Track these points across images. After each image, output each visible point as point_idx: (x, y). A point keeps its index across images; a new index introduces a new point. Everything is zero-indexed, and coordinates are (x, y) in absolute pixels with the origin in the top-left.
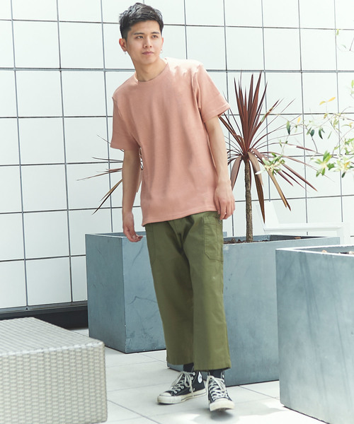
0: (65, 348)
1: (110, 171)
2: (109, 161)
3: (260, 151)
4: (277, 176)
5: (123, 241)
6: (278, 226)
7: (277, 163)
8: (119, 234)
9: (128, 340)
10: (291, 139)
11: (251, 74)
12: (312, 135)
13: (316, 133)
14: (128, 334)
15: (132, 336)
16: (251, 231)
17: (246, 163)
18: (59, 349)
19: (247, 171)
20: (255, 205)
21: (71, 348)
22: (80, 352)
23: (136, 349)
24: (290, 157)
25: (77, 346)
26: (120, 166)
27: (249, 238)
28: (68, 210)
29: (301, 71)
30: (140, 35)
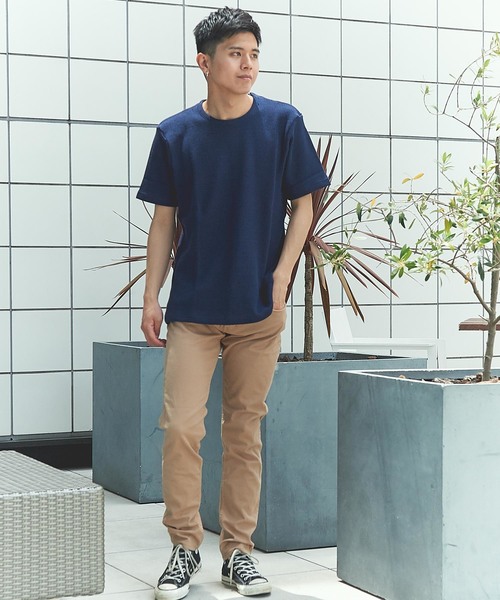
0: (51, 492)
1: (131, 260)
2: (130, 246)
3: (325, 240)
4: (348, 276)
5: (142, 353)
6: (351, 341)
7: (341, 257)
8: (138, 344)
9: (143, 486)
10: (361, 226)
11: (318, 137)
12: (390, 223)
13: (396, 220)
14: (144, 477)
15: (149, 480)
16: (311, 346)
17: (308, 256)
18: (43, 494)
20: (318, 313)
21: (59, 493)
22: (71, 499)
23: (153, 498)
25: (67, 491)
26: (143, 252)
27: (308, 355)
28: (71, 309)
29: (390, 137)
30: (237, 51)
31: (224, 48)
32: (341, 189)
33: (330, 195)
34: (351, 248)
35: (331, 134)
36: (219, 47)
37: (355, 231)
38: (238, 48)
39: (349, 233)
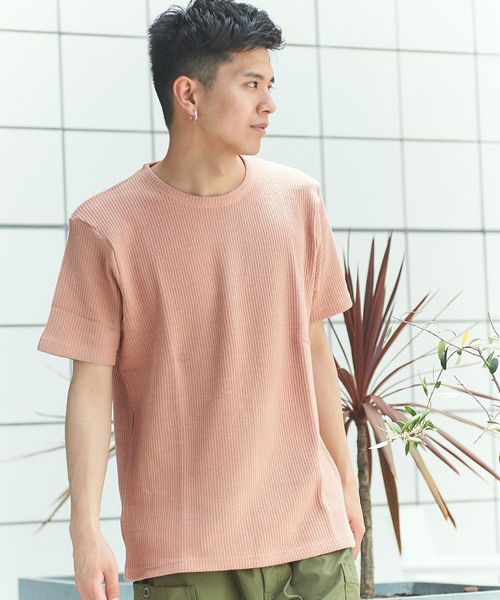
3: (388, 401)
4: (427, 456)
7: (418, 428)
10: (447, 377)
11: (369, 237)
12: (493, 370)
16: (371, 573)
17: (361, 426)
19: (363, 443)
20: (381, 514)
24: (447, 413)
27: (367, 589)
30: (255, 80)
31: (235, 73)
32: (409, 319)
33: (394, 327)
34: (433, 411)
35: (391, 231)
36: (224, 70)
37: (438, 385)
38: (257, 76)
39: (430, 388)
